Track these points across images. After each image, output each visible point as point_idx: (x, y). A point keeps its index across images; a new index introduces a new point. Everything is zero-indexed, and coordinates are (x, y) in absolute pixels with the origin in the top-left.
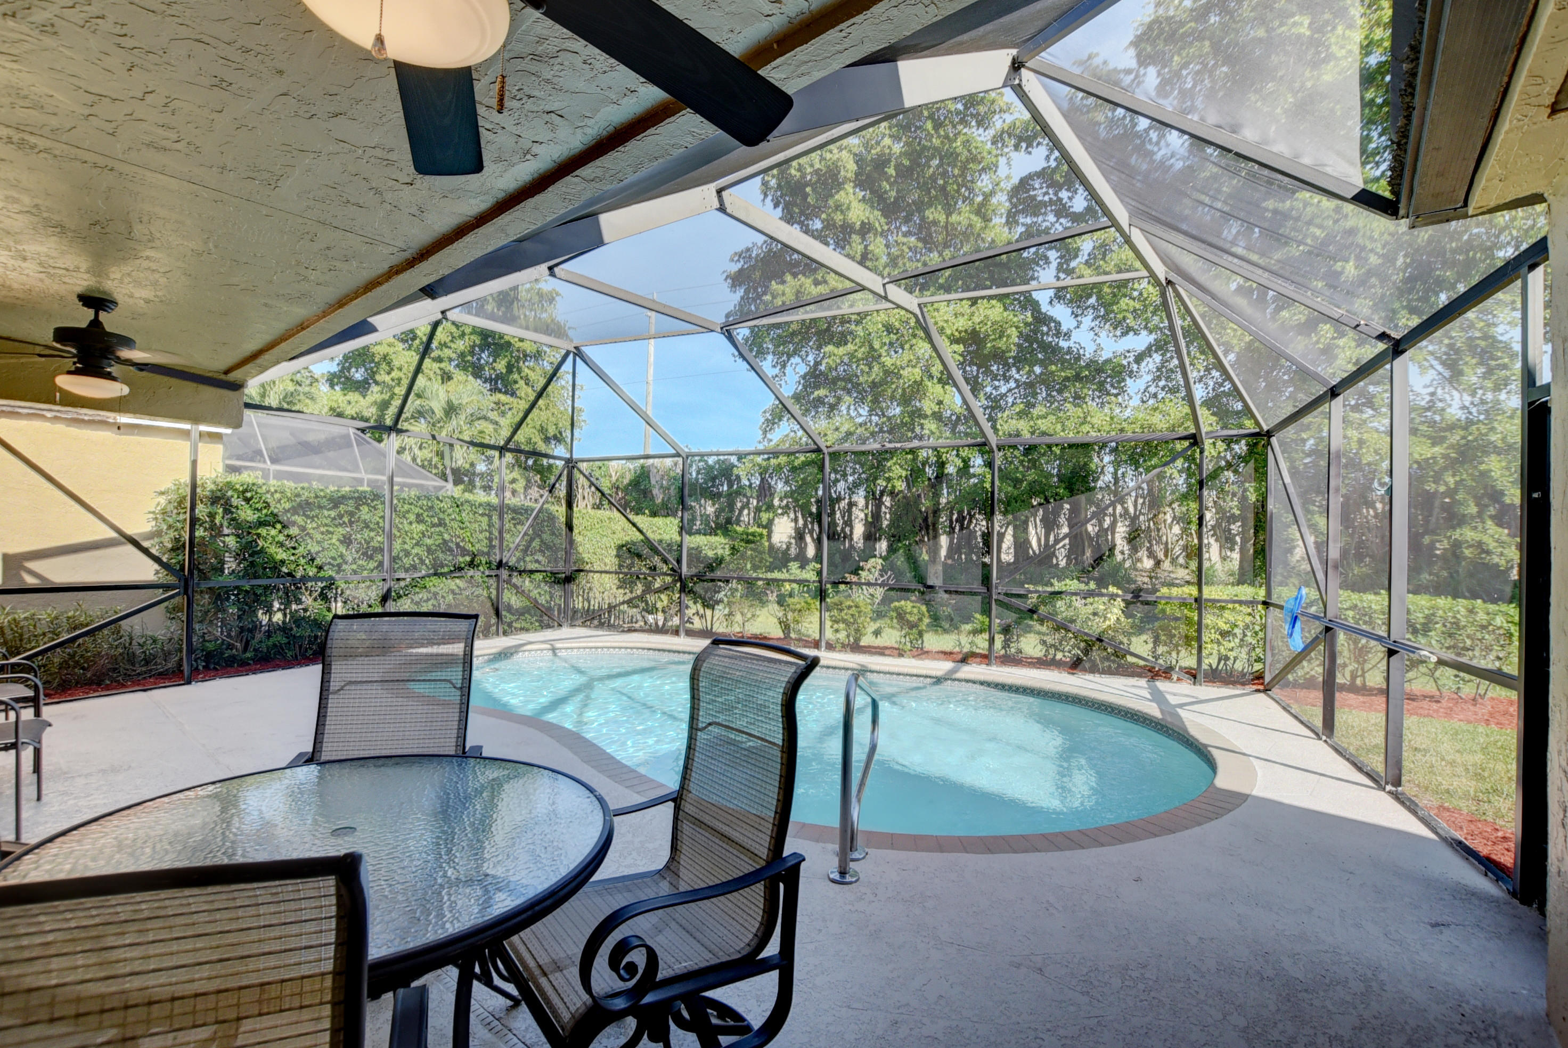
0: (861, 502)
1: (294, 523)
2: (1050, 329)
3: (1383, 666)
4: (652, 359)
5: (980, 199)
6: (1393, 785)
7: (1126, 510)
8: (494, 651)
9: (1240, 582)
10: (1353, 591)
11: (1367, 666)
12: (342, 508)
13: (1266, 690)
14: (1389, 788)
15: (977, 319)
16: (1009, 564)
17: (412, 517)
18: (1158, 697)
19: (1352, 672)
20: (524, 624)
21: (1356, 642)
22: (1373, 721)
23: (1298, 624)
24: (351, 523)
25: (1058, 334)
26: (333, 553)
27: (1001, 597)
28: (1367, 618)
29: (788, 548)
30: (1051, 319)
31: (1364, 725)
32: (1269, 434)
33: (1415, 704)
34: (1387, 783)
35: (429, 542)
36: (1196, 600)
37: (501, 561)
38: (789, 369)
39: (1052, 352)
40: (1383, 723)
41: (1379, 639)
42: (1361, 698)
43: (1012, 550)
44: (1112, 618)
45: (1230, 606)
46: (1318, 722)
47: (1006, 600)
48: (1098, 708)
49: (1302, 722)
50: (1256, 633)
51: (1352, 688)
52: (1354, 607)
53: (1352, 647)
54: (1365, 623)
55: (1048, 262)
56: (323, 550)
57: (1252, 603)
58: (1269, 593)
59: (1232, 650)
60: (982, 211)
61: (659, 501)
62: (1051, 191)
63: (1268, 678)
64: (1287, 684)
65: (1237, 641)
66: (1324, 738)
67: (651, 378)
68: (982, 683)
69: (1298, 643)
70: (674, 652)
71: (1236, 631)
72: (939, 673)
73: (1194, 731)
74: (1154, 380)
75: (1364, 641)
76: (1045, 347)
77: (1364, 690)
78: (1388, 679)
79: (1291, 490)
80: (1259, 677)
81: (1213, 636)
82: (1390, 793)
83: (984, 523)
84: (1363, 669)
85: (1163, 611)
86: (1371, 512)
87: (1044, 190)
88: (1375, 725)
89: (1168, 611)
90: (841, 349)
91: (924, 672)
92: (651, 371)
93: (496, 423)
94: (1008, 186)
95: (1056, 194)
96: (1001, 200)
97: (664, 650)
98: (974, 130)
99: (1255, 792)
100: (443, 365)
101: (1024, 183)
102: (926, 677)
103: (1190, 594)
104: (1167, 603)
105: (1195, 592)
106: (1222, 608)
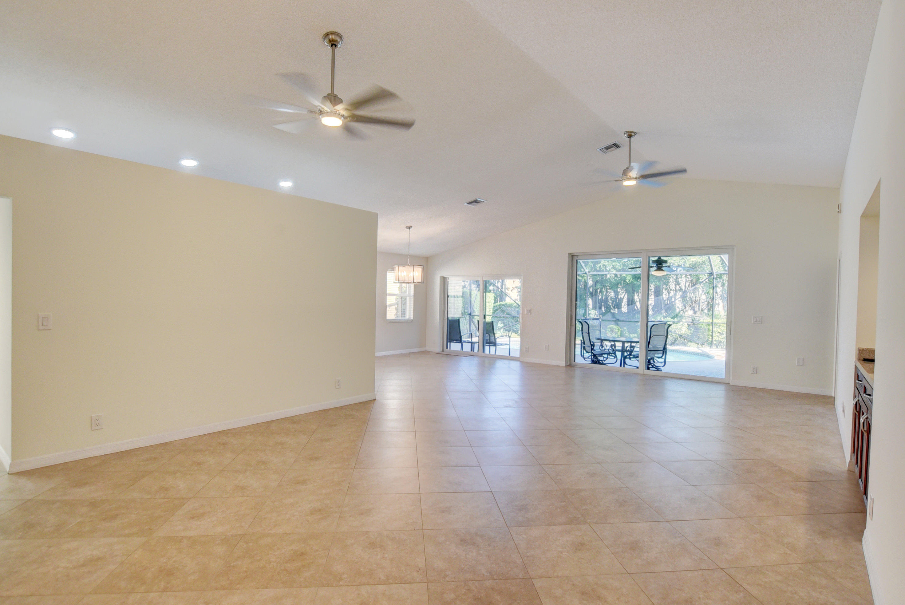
36: (711, 323)
44: (684, 330)
45: (722, 325)
81: (717, 335)
85: (701, 327)
103: (709, 321)
104: (702, 324)
105: (711, 321)
106: (720, 326)
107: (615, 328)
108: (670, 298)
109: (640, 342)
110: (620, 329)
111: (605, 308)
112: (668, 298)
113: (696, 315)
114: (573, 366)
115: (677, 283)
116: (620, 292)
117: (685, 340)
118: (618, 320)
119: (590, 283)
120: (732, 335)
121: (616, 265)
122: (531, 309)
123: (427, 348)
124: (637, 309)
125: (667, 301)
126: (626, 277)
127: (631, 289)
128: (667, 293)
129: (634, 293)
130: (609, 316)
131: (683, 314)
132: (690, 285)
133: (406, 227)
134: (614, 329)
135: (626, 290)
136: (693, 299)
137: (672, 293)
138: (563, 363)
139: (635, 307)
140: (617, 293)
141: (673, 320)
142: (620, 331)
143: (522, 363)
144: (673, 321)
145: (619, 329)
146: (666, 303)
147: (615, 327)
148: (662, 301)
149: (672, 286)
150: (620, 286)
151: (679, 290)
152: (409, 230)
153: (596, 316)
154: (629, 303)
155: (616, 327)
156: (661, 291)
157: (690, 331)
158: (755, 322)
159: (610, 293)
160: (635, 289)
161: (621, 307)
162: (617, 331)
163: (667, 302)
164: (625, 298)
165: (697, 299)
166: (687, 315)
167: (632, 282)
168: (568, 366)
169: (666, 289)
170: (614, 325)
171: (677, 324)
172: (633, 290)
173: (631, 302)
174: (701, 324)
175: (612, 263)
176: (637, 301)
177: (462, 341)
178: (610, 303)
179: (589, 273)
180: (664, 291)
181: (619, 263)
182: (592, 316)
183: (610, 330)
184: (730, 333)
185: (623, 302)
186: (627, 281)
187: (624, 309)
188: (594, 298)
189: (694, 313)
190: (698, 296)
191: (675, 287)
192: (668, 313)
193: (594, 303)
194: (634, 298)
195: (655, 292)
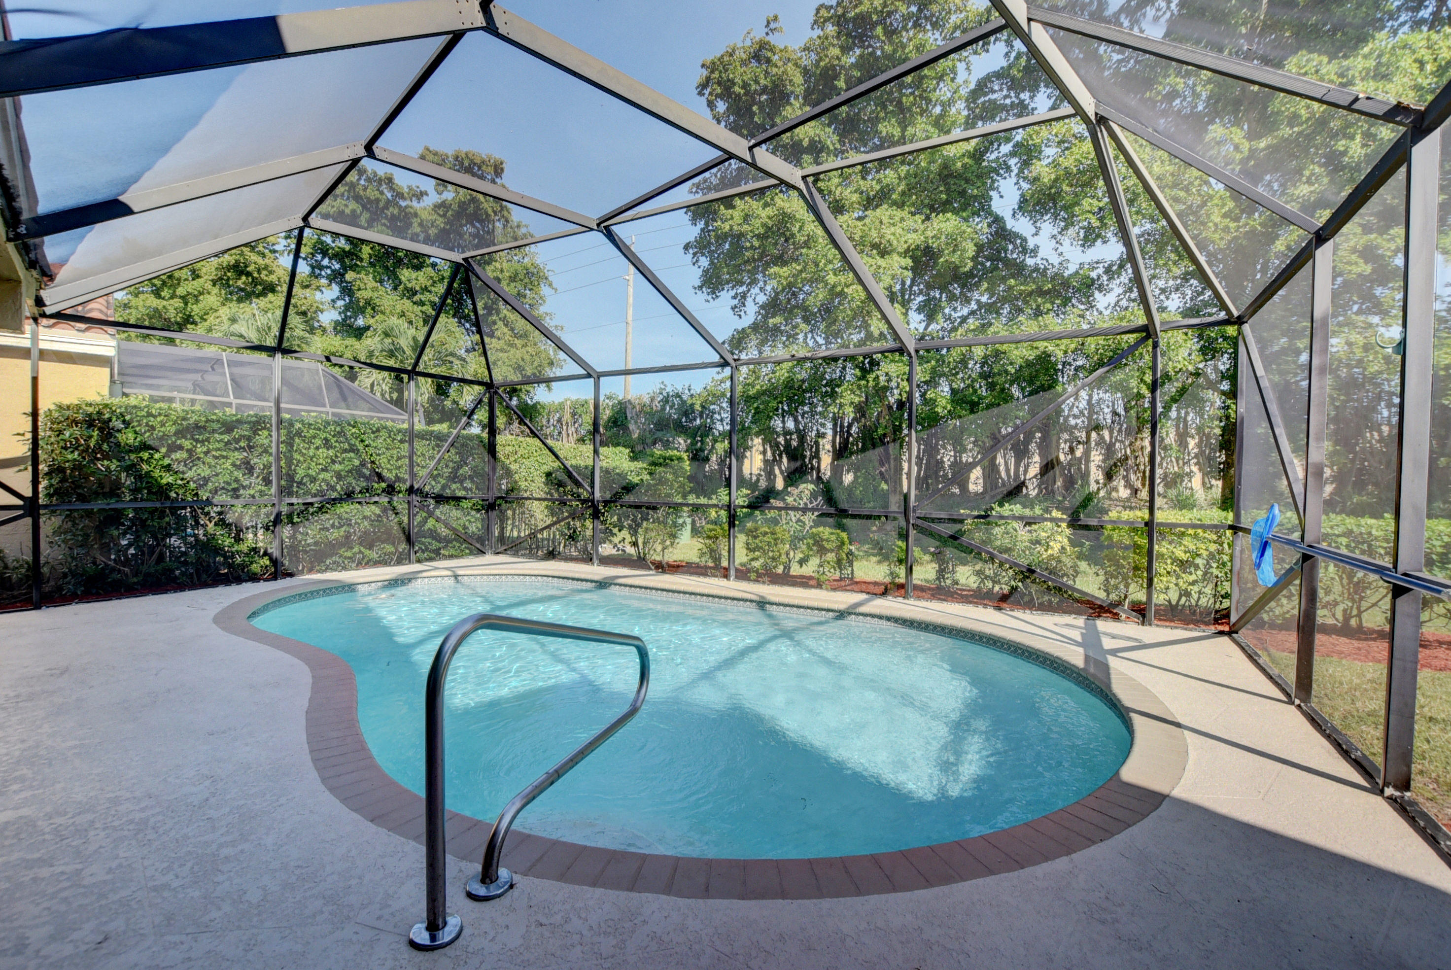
0: (830, 433)
1: (181, 448)
2: (1015, 247)
3: (1386, 603)
4: (631, 300)
5: (938, 110)
6: (1396, 787)
7: (1102, 438)
8: (388, 577)
10: (1348, 515)
11: (1364, 605)
12: (236, 433)
13: (1229, 634)
14: (1389, 791)
15: (929, 234)
16: (976, 494)
17: (318, 442)
18: (1091, 641)
19: (1345, 611)
20: (452, 552)
21: (1351, 577)
22: (1369, 676)
23: (1269, 552)
24: (250, 447)
25: (1024, 251)
26: (227, 478)
27: (920, 522)
28: (1365, 547)
29: (758, 480)
30: (1017, 235)
31: (1356, 681)
32: (1240, 321)
33: (1427, 651)
34: (1386, 784)
35: (337, 467)
36: (1146, 524)
37: (412, 487)
38: (749, 301)
39: (1019, 270)
40: (1384, 679)
41: (1380, 570)
42: (1356, 643)
43: (981, 481)
44: (1056, 547)
45: (1191, 531)
46: (1291, 677)
47: (926, 524)
48: (1015, 651)
49: (1270, 678)
50: (1223, 564)
51: (1345, 630)
52: (1348, 533)
53: (1345, 581)
54: (1363, 552)
55: (1008, 169)
56: (217, 475)
57: (1217, 528)
58: (1237, 516)
59: (1194, 583)
60: (941, 124)
61: (635, 436)
62: (1012, 94)
63: (1234, 618)
64: (1262, 625)
65: (1200, 573)
66: (1297, 702)
67: (630, 319)
68: (889, 619)
69: (1268, 574)
70: (578, 580)
71: (1198, 561)
72: (842, 607)
73: (1119, 689)
74: (1125, 292)
75: (1360, 574)
76: (1008, 263)
77: (1360, 633)
78: (1392, 621)
79: (1265, 383)
80: (1222, 616)
81: (1169, 568)
82: (1391, 800)
83: (952, 453)
84: (1359, 608)
85: (1110, 537)
86: (1376, 435)
87: (1005, 92)
88: (1372, 681)
89: (1116, 538)
90: (785, 269)
91: (825, 605)
92: (630, 312)
93: (464, 360)
94: (964, 92)
95: (1017, 97)
96: (960, 110)
97: (568, 578)
98: (930, 34)
99: (1178, 792)
100: (424, 308)
101: (982, 86)
102: (828, 610)
106: (1179, 535)
118: (843, 513)
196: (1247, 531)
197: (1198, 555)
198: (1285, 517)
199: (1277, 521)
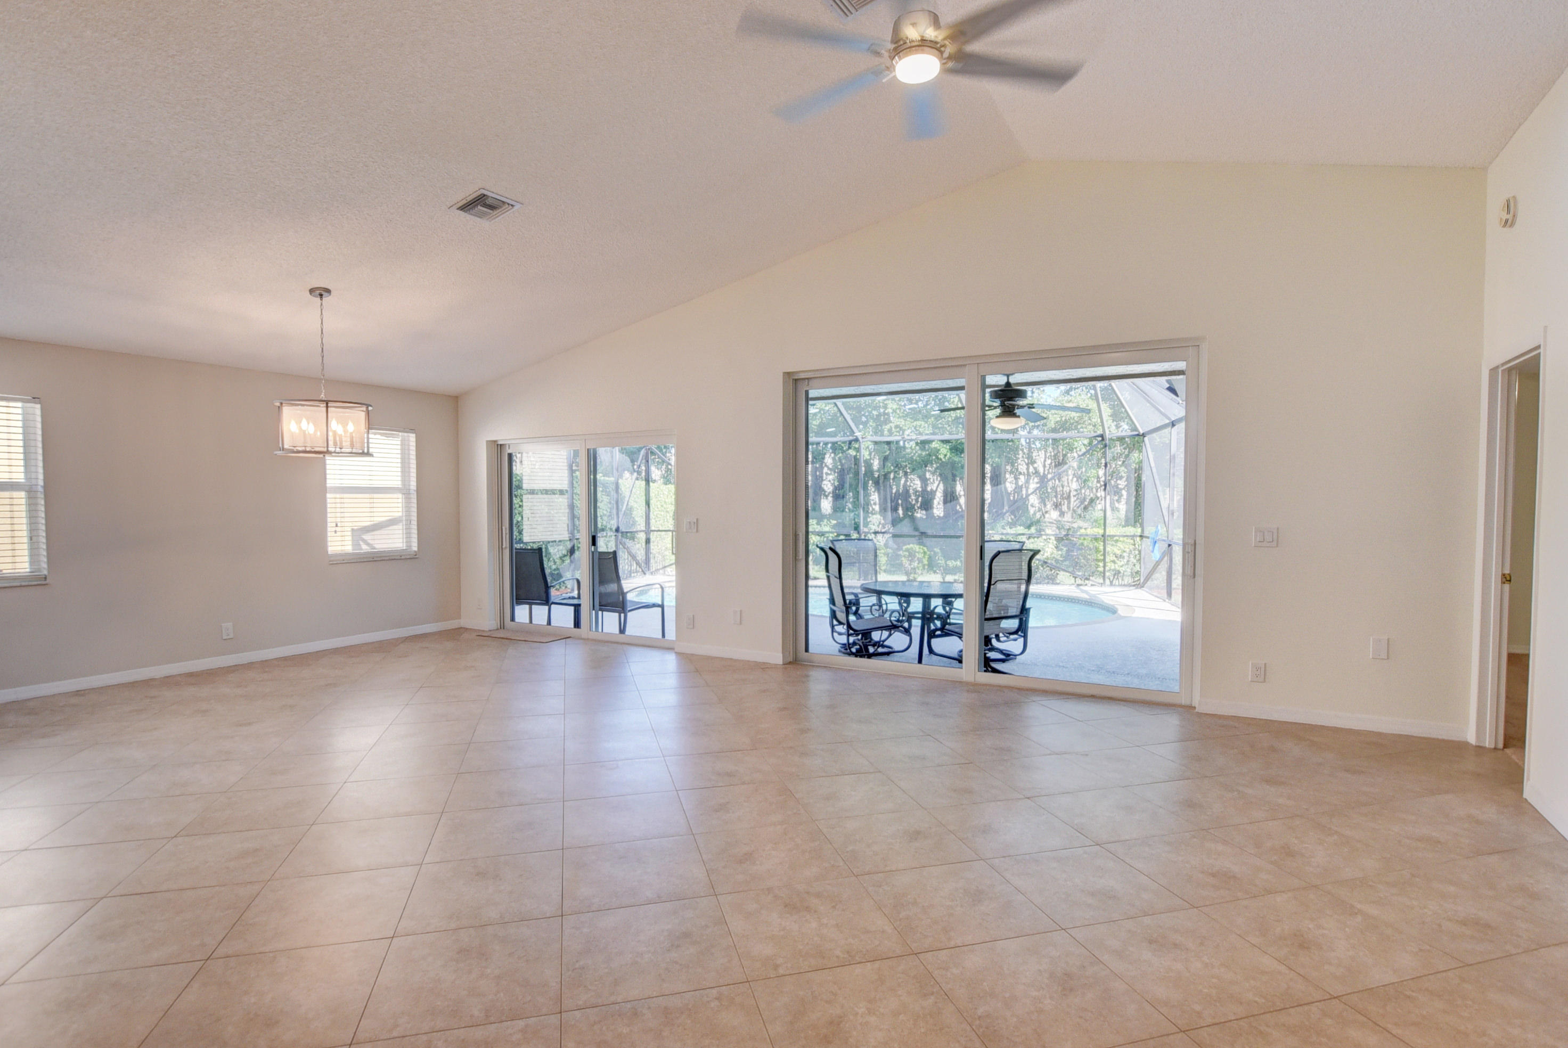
9: (1127, 525)
13: (1140, 587)
23: (1157, 545)
32: (1144, 435)
36: (1103, 536)
45: (1121, 539)
50: (1136, 556)
57: (1133, 537)
58: (1143, 531)
59: (1122, 566)
63: (1142, 581)
65: (1125, 561)
66: (1167, 600)
71: (1125, 554)
79: (1154, 468)
81: (1112, 559)
89: (1086, 544)
103: (1098, 533)
104: (1084, 539)
105: (1101, 532)
106: (1117, 541)
107: (917, 550)
108: (1018, 489)
109: (964, 596)
110: (928, 553)
111: (903, 510)
112: (1016, 488)
113: (1063, 519)
114: (801, 665)
115: (1031, 461)
116: (930, 479)
117: (1051, 570)
119: (876, 464)
120: (1199, 580)
121: (920, 426)
122: (697, 520)
123: (464, 622)
124: (960, 510)
125: (1014, 494)
126: (939, 450)
127: (949, 473)
128: (1013, 479)
129: (954, 480)
130: (905, 527)
131: (1041, 517)
132: (1053, 464)
133: (312, 291)
134: (915, 552)
135: (941, 475)
136: (1058, 490)
137: (1022, 479)
138: (776, 657)
139: (958, 507)
140: (924, 481)
141: (1029, 532)
142: (927, 557)
143: (682, 656)
144: (1029, 534)
145: (925, 553)
146: (1012, 498)
147: (916, 547)
148: (1004, 494)
149: (1021, 466)
150: (930, 469)
151: (1033, 474)
152: (321, 300)
153: (881, 526)
154: (947, 498)
155: (920, 548)
156: (1003, 476)
157: (1060, 552)
158: (1260, 544)
159: (911, 482)
160: (957, 473)
161: (933, 508)
162: (920, 556)
163: (1014, 497)
164: (939, 489)
165: (1065, 489)
166: (1048, 520)
167: (950, 458)
168: (790, 663)
169: (1011, 472)
170: (915, 545)
171: (1036, 539)
172: (953, 474)
173: (950, 497)
174: (1082, 538)
175: (912, 423)
176: (960, 496)
177: (551, 602)
178: (912, 500)
179: (863, 438)
180: (1007, 476)
181: (926, 422)
182: (874, 528)
183: (908, 554)
184: (1192, 574)
185: (936, 497)
186: (941, 456)
187: (938, 509)
188: (882, 492)
189: (1060, 516)
190: (1066, 484)
191: (1028, 469)
192: (1015, 517)
193: (882, 500)
194: (956, 490)
195: (992, 479)
196: (1148, 537)
197: (1124, 551)
198: (1162, 530)
199: (1160, 531)
